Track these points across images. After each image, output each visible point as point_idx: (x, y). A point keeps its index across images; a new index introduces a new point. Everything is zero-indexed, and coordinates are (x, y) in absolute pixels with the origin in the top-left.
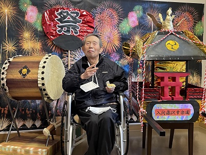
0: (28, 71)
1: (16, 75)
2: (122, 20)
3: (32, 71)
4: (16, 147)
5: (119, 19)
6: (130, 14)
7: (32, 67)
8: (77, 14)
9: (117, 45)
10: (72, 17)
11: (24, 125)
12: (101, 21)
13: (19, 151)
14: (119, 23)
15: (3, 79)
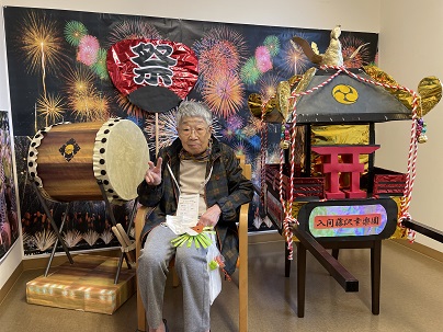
1: (54, 157)
2: (245, 61)
5: (241, 59)
6: (259, 50)
9: (238, 103)
10: (160, 55)
12: (210, 62)
14: (241, 65)
15: (31, 164)
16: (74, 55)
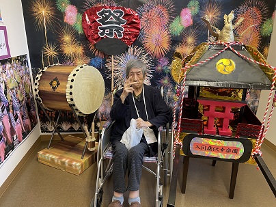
2: (173, 19)
3: (62, 84)
4: (54, 157)
5: (170, 18)
6: (183, 11)
7: (62, 80)
8: (121, 13)
9: (166, 48)
10: (115, 17)
11: (71, 128)
13: (56, 161)
14: (170, 22)
15: (36, 90)
16: (62, 18)
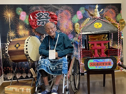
0: (19, 46)
1: (13, 48)
4: (15, 88)
5: (72, 15)
6: (78, 12)
8: (48, 14)
10: (45, 16)
12: (61, 17)
15: (6, 51)
